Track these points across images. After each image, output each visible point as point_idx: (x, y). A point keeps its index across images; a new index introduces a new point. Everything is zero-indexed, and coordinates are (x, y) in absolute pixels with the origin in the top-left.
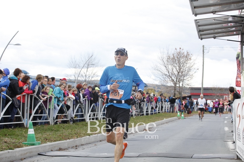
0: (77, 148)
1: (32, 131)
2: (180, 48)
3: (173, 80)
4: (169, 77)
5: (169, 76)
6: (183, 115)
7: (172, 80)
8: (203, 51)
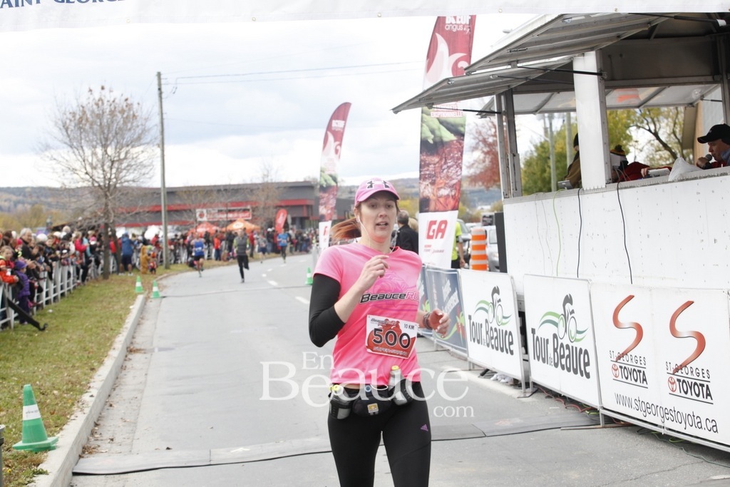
0: (112, 440)
1: (36, 411)
2: (103, 88)
3: (99, 186)
4: (88, 177)
5: (87, 173)
6: (155, 289)
7: (93, 184)
8: (160, 89)
